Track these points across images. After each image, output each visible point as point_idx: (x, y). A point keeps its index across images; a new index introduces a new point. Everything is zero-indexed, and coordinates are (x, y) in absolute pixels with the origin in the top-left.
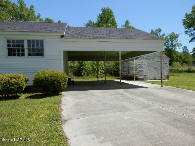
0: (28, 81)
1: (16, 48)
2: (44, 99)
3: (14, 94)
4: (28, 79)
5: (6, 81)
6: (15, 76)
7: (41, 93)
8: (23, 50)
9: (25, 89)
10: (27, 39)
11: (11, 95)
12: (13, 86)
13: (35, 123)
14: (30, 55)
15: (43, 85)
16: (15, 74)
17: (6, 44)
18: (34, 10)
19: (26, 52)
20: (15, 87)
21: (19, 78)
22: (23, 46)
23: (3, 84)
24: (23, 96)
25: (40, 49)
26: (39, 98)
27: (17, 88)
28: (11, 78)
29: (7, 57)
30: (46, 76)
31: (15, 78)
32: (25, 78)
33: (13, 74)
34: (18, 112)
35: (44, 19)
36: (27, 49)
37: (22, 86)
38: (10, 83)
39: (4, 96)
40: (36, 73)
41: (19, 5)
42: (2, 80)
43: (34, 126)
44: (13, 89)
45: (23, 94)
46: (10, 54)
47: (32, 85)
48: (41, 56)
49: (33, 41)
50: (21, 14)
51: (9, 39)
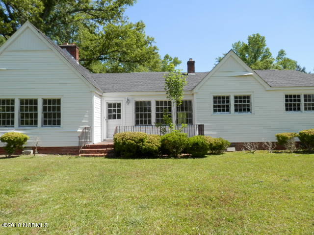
1: (293, 103)
17: (284, 99)
29: (284, 112)
46: (287, 109)
51: (287, 94)
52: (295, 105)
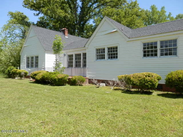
0: (160, 79)
1: (150, 49)
2: (177, 99)
3: (148, 90)
4: (160, 77)
5: (143, 78)
6: (149, 74)
7: (173, 92)
8: (156, 51)
9: (157, 87)
10: (160, 40)
11: (145, 91)
12: (147, 83)
13: (170, 123)
14: (162, 55)
15: (176, 85)
16: (149, 73)
17: (142, 47)
18: (165, 11)
19: (159, 53)
20: (149, 84)
21: (152, 76)
22: (156, 47)
23: (140, 81)
24: (155, 93)
25: (173, 48)
26: (171, 98)
27: (151, 85)
28: (146, 76)
29: (143, 58)
30: (179, 76)
31: (149, 76)
32: (158, 77)
33: (147, 72)
34: (152, 107)
35: (175, 17)
36: (160, 50)
37: (155, 83)
38: (145, 80)
39: (140, 90)
40: (169, 73)
41: (151, 10)
42: (139, 77)
43: (169, 125)
44: (147, 86)
45: (155, 91)
46: (145, 56)
47: (164, 83)
48: (174, 56)
49: (166, 42)
50: (153, 18)
51: (145, 42)
52: (152, 51)
